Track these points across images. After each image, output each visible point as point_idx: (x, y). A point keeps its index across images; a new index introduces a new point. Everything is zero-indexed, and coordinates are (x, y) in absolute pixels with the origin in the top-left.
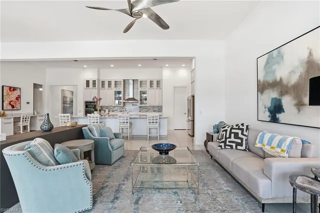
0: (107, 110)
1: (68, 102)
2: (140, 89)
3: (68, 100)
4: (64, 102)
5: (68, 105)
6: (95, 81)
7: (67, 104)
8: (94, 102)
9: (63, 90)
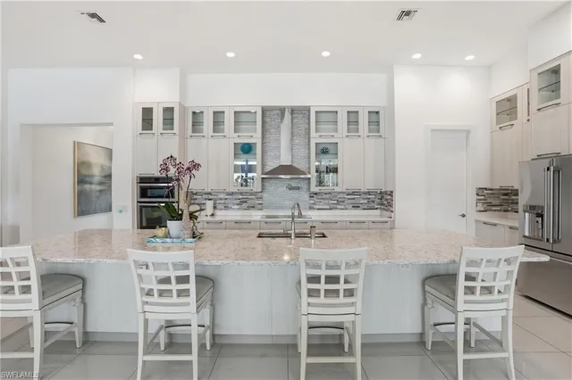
0: (209, 204)
1: (96, 179)
2: (315, 138)
3: (96, 172)
4: (82, 180)
5: (96, 188)
6: (172, 109)
7: (91, 183)
8: (168, 180)
9: (78, 146)
